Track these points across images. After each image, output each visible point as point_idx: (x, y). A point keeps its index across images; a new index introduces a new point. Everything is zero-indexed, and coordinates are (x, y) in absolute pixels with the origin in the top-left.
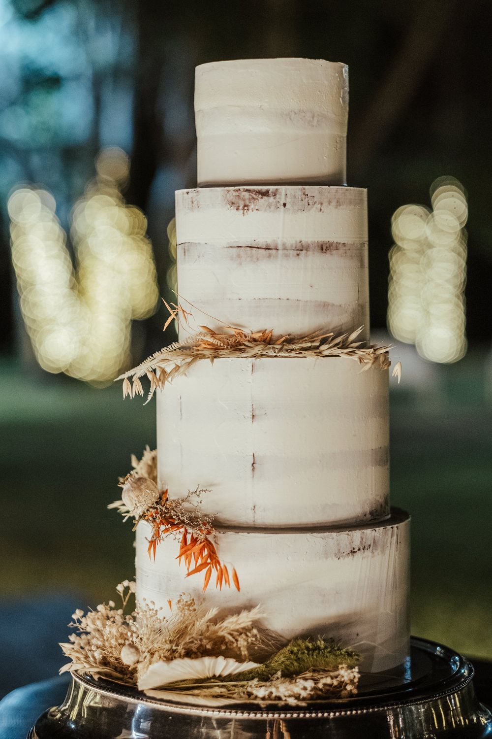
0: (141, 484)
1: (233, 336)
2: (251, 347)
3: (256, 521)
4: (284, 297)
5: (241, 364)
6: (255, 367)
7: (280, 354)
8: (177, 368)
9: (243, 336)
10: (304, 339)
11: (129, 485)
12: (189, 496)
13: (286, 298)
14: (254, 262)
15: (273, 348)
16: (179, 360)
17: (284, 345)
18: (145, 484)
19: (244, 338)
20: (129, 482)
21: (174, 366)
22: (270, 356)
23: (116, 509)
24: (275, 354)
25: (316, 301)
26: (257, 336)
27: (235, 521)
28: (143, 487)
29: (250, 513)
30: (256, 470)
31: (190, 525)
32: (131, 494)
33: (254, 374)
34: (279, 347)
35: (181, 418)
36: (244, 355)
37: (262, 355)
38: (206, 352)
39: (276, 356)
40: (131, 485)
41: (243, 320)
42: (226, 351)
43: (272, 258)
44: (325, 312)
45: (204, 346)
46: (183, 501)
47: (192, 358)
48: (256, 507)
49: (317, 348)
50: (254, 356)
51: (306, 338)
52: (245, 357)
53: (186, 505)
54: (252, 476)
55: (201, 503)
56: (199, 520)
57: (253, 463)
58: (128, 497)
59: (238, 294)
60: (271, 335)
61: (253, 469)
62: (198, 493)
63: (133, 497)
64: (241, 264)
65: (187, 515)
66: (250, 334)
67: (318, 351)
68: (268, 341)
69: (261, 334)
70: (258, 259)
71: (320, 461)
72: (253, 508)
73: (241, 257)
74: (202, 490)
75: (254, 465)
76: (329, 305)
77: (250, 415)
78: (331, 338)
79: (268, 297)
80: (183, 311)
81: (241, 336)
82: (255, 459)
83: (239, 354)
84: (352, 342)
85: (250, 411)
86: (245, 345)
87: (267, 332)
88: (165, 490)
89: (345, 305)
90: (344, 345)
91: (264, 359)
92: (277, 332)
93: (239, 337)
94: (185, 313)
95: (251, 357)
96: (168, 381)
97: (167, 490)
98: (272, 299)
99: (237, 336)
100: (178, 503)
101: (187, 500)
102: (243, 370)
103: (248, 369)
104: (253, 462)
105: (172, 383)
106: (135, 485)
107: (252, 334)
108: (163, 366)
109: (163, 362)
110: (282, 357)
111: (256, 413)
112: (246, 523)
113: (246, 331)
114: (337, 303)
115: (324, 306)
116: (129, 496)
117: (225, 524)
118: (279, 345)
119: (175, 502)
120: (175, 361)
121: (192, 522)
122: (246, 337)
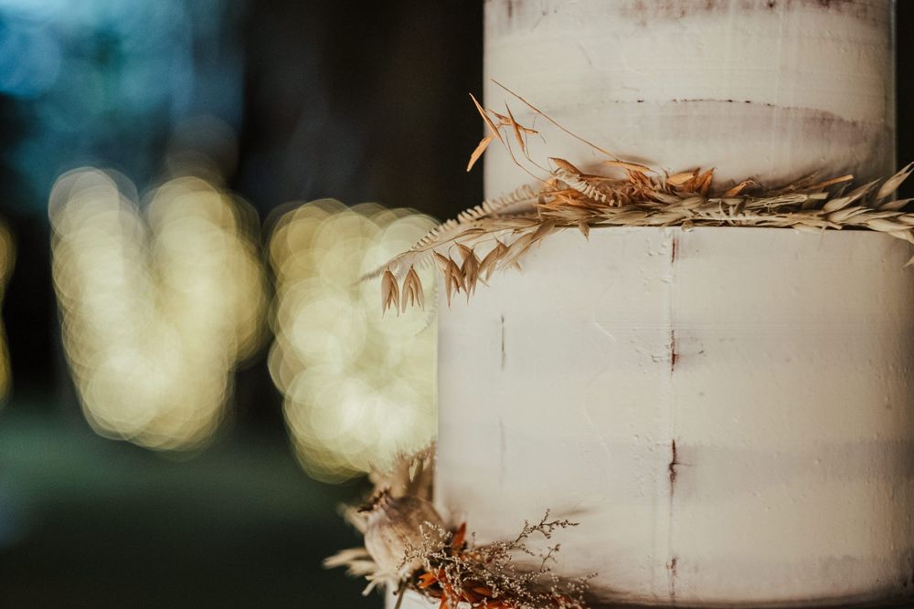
0: (410, 511)
1: (624, 182)
2: (667, 204)
3: (676, 594)
4: (740, 97)
5: (648, 241)
6: (680, 248)
7: (740, 218)
8: (502, 249)
9: (648, 182)
10: (787, 189)
11: (382, 512)
12: (523, 536)
13: (744, 100)
14: (676, 18)
15: (723, 204)
16: (505, 234)
17: (746, 199)
18: (419, 511)
19: (650, 186)
20: (382, 506)
21: (494, 245)
22: (713, 223)
23: (344, 568)
24: (725, 218)
25: (807, 109)
26: (678, 181)
27: (628, 593)
28: (413, 516)
29: (663, 574)
30: (678, 478)
31: (529, 601)
32: (388, 532)
33: (678, 263)
34: (737, 202)
35: (503, 365)
36: (655, 219)
37: (695, 222)
38: (569, 214)
39: (726, 224)
40: (387, 512)
41: (646, 149)
42: (615, 211)
43: (714, 10)
44: (825, 134)
45: (565, 200)
46: (511, 547)
47: (537, 228)
48: (678, 563)
49: (819, 205)
50: (678, 223)
51: (791, 187)
52: (656, 225)
53: (517, 557)
54: (668, 492)
55: (557, 549)
56: (553, 589)
57: (673, 463)
58: (380, 540)
59: (638, 90)
60: (711, 181)
61: (673, 476)
62: (546, 528)
63: (391, 537)
64: (644, 24)
65: (523, 578)
66: (664, 179)
67: (822, 213)
68: (705, 190)
69: (690, 176)
70: (683, 13)
71: (820, 461)
72: (670, 563)
73: (646, 9)
74: (557, 523)
75: (675, 467)
76: (833, 120)
77: (666, 354)
78: (844, 188)
79: (705, 98)
80: (517, 126)
81: (643, 183)
82: (678, 452)
83: (642, 218)
84: (888, 199)
85: (667, 346)
86: (655, 200)
87: (701, 174)
88: (458, 524)
89: (863, 122)
90: (872, 204)
91: (701, 230)
92: (723, 174)
93: (640, 185)
94: (521, 131)
95: (669, 226)
96: (480, 280)
97: (464, 527)
98: (713, 100)
99: (633, 181)
100: (496, 551)
101: (519, 544)
102: (650, 255)
103: (663, 251)
104: (671, 461)
105: (489, 282)
106: (396, 513)
107: (668, 177)
108: (469, 245)
109: (470, 236)
110: (741, 226)
111: (680, 349)
112: (653, 598)
113: (654, 173)
114: (848, 118)
115: (823, 122)
116: (383, 537)
117: (606, 599)
118: (735, 197)
119: (488, 550)
120: (496, 234)
121: (534, 595)
122: (654, 184)
